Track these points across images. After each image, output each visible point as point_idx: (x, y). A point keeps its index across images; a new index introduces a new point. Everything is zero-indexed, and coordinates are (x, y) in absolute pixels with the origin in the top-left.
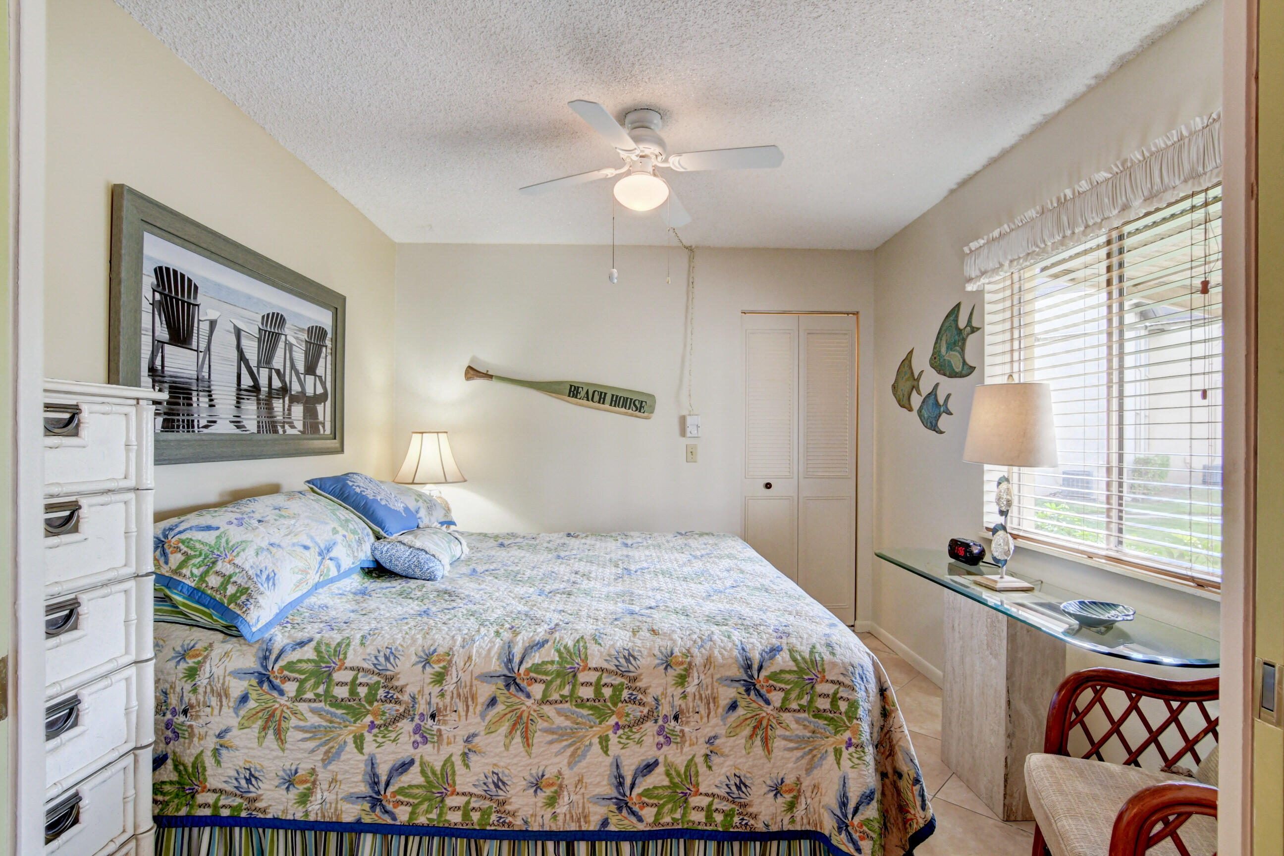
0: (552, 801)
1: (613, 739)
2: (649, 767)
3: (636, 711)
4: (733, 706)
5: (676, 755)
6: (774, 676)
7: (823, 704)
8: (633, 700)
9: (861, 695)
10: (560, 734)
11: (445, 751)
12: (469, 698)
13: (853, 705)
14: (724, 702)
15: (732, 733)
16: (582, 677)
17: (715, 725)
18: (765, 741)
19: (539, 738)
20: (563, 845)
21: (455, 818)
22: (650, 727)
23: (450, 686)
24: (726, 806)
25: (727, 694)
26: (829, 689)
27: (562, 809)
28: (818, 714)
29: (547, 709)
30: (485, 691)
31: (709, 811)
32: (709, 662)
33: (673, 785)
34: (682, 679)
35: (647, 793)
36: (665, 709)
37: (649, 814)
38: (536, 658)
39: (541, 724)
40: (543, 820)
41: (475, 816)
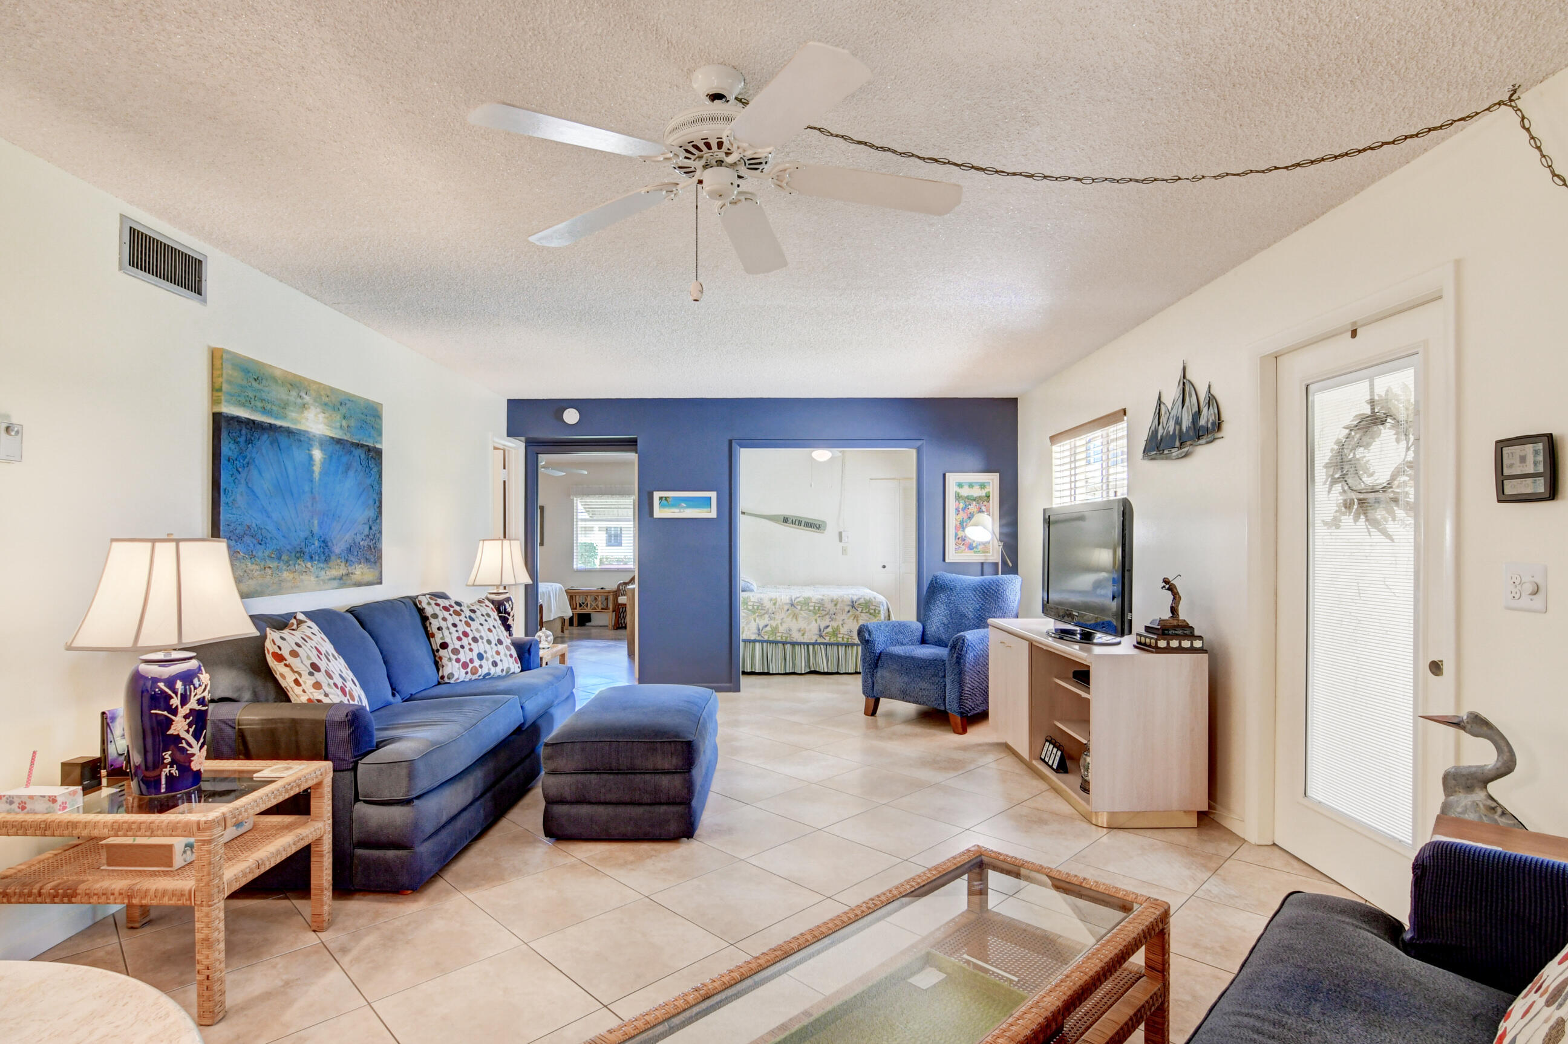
0: (803, 635)
1: (819, 619)
2: (828, 627)
3: (824, 612)
4: (849, 612)
5: (834, 624)
6: (859, 604)
7: (872, 611)
8: (823, 610)
9: (882, 608)
10: (805, 618)
11: (776, 622)
12: (781, 609)
13: (879, 611)
14: (847, 610)
16: (810, 604)
17: (845, 616)
18: (857, 620)
19: (800, 619)
20: (806, 646)
21: (779, 639)
22: (828, 617)
23: (777, 606)
24: (847, 637)
25: (847, 609)
26: (874, 607)
27: (806, 637)
28: (871, 614)
29: (802, 612)
30: (786, 607)
31: (843, 638)
32: (842, 601)
33: (834, 631)
34: (836, 605)
35: (827, 633)
36: (831, 612)
37: (828, 638)
38: (798, 600)
39: (800, 615)
40: (801, 639)
41: (784, 638)
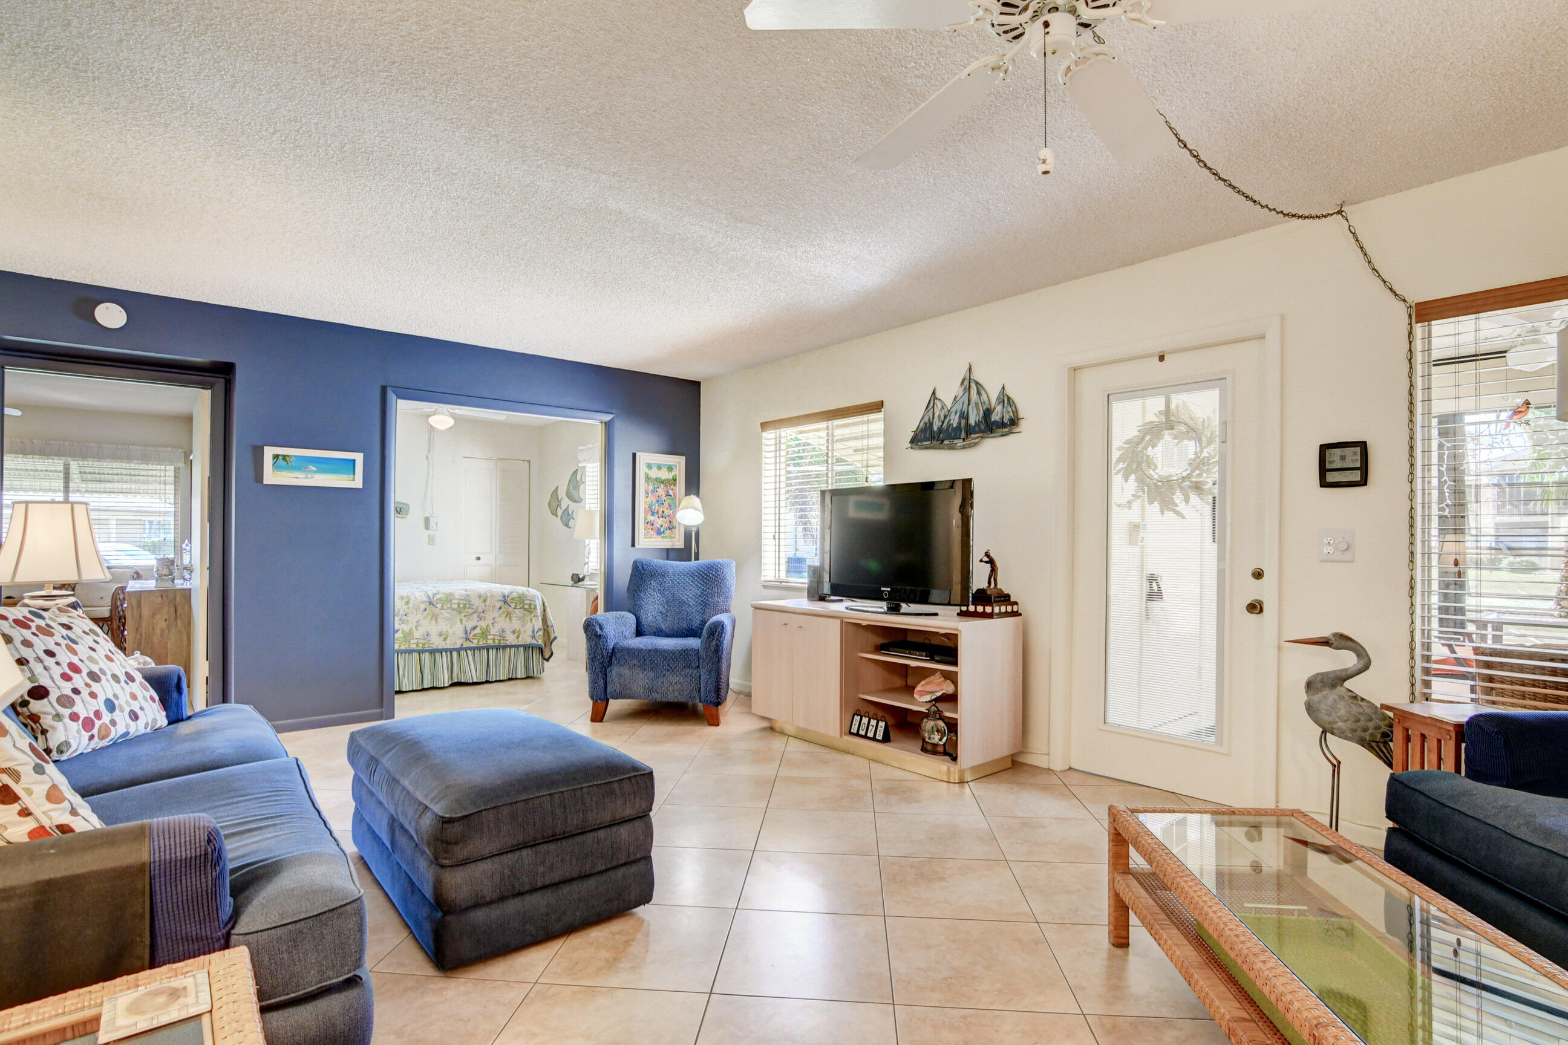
0: (445, 639)
1: (464, 620)
2: (475, 628)
3: (471, 611)
4: (500, 608)
5: (483, 624)
6: (512, 599)
7: (527, 607)
8: (470, 608)
9: (537, 603)
10: (447, 619)
11: (410, 626)
12: (417, 609)
13: (535, 606)
14: (498, 607)
15: (500, 616)
16: (453, 602)
17: (495, 614)
18: (510, 618)
19: (440, 620)
20: (449, 653)
21: (414, 647)
22: (475, 615)
23: (411, 605)
24: (499, 638)
25: (498, 605)
26: (528, 602)
27: (448, 641)
28: (525, 609)
29: (443, 611)
30: (423, 607)
31: (494, 640)
32: (492, 596)
33: (483, 633)
34: (485, 601)
35: (475, 635)
36: (480, 610)
37: (475, 641)
38: (437, 597)
39: (441, 616)
40: (441, 645)
41: (421, 645)
